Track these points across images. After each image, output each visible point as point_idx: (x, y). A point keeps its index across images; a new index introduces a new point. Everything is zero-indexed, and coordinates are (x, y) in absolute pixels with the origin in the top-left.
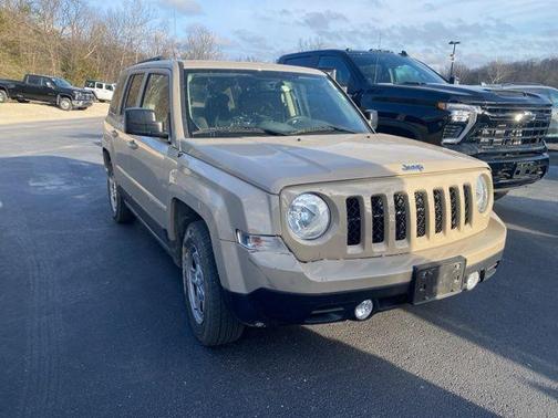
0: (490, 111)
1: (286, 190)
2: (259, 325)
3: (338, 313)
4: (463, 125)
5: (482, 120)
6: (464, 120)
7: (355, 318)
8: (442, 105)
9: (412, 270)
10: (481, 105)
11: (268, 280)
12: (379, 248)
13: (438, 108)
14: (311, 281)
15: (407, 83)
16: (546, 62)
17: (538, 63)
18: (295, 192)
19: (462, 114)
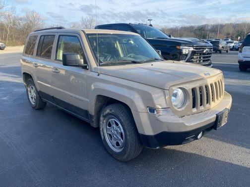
0: (195, 49)
1: (171, 88)
2: (158, 148)
3: (192, 138)
4: (186, 55)
5: (193, 53)
6: (187, 53)
7: (197, 139)
8: (178, 47)
9: (216, 116)
10: (193, 46)
11: (167, 127)
12: (202, 108)
13: (177, 49)
14: (187, 126)
15: (159, 38)
16: (182, 28)
17: (179, 28)
18: (174, 88)
19: (186, 50)
